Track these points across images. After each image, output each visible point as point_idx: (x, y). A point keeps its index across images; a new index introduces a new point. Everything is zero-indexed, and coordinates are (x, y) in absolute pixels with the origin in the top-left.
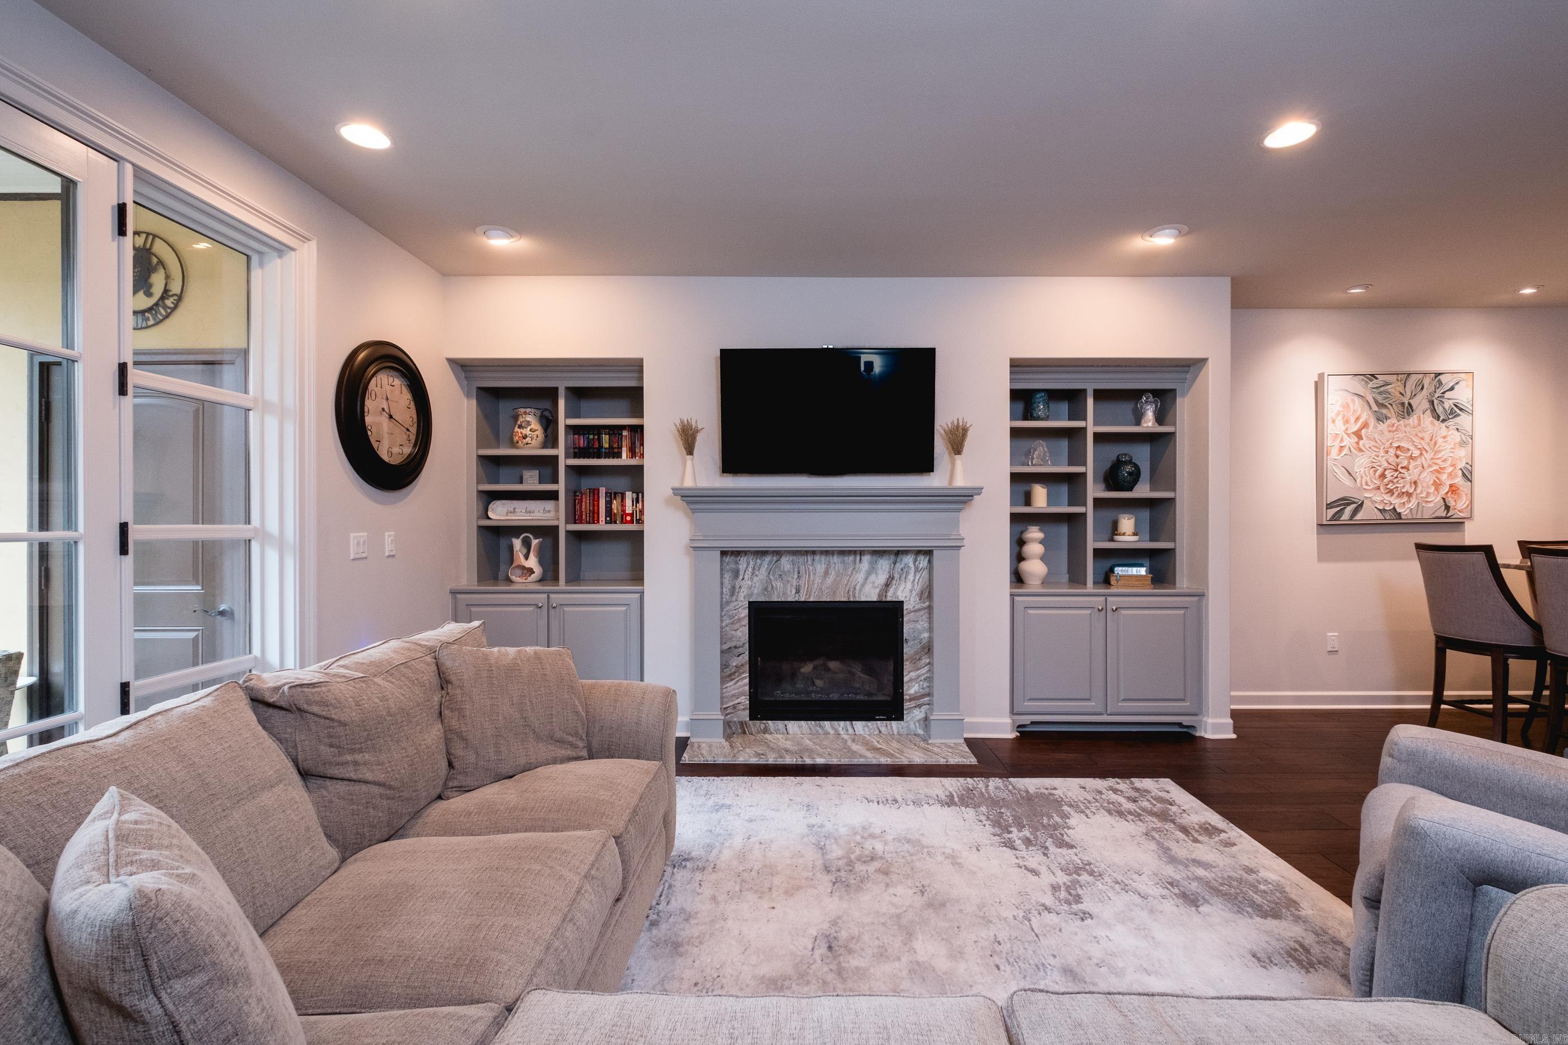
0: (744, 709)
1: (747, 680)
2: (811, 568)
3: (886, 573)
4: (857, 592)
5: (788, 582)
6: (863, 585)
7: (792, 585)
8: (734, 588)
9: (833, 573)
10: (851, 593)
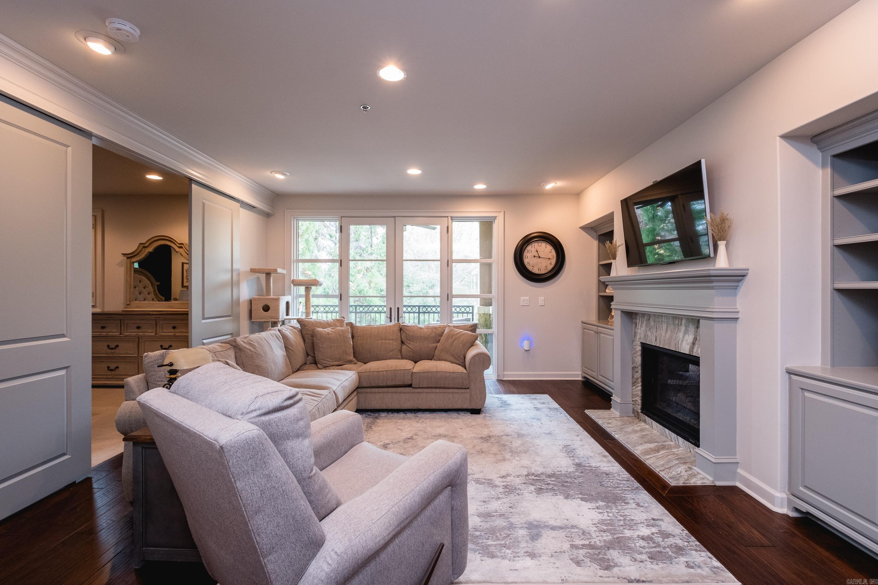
0: (638, 405)
1: (640, 388)
2: (661, 325)
3: (693, 334)
4: (679, 345)
5: (653, 333)
6: (682, 341)
7: (654, 336)
8: (635, 332)
9: (670, 330)
10: (677, 346)
